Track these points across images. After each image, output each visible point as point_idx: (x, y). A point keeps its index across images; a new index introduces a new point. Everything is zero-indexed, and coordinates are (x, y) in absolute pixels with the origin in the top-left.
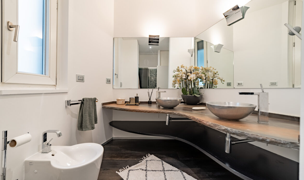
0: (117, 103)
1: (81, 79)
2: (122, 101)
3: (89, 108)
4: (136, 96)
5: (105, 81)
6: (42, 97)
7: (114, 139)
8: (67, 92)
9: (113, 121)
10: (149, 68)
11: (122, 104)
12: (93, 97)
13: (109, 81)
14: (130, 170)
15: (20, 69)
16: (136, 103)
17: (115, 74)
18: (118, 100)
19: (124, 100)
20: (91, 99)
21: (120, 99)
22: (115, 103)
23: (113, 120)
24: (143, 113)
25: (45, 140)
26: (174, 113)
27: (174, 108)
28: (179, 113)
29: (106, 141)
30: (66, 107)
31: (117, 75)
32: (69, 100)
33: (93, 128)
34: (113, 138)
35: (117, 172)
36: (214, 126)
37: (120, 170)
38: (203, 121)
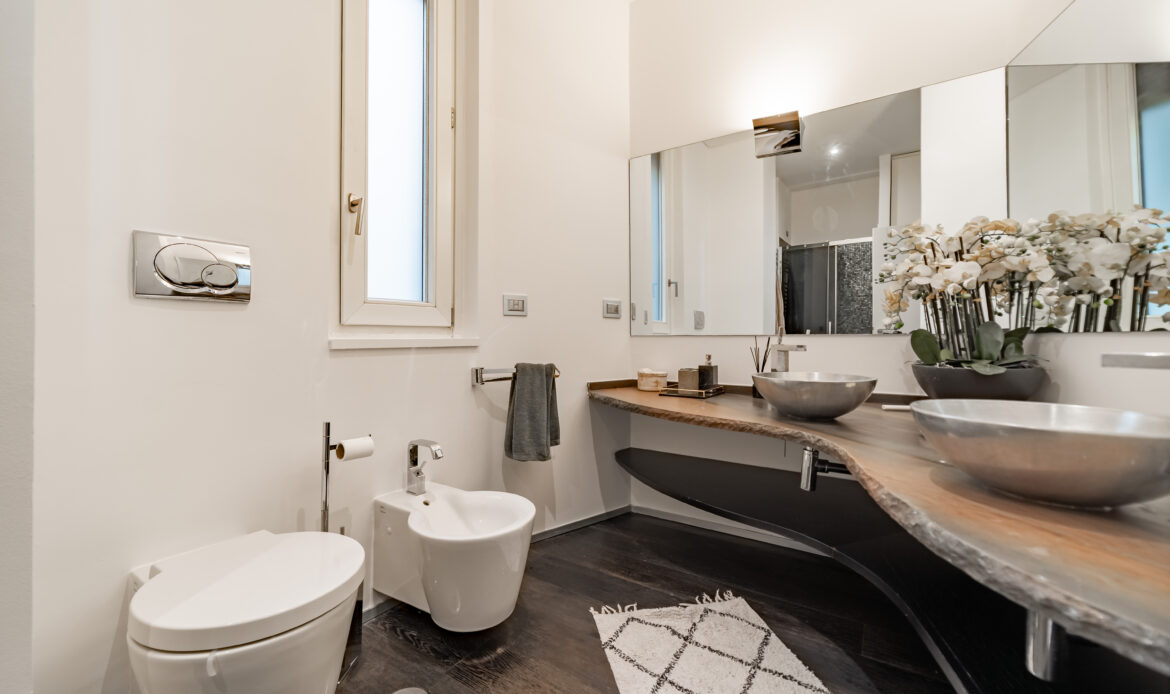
0: (641, 387)
1: (518, 308)
2: (654, 379)
3: (532, 393)
4: (704, 363)
5: (600, 311)
6: (412, 357)
7: (633, 511)
8: (475, 347)
9: (629, 449)
10: (831, 244)
11: (654, 389)
12: (545, 362)
13: (613, 310)
14: (633, 619)
15: (375, 292)
16: (700, 388)
17: (670, 283)
18: (641, 375)
19: (665, 376)
20: (538, 368)
21: (646, 371)
22: (632, 384)
23: (632, 446)
24: (690, 426)
25: (414, 462)
26: (802, 436)
27: (838, 419)
28: (819, 440)
29: (604, 512)
30: (473, 386)
31: (676, 284)
32: (478, 366)
33: (543, 457)
34: (630, 507)
35: (592, 610)
36: (892, 507)
37: (604, 608)
38: (871, 479)
